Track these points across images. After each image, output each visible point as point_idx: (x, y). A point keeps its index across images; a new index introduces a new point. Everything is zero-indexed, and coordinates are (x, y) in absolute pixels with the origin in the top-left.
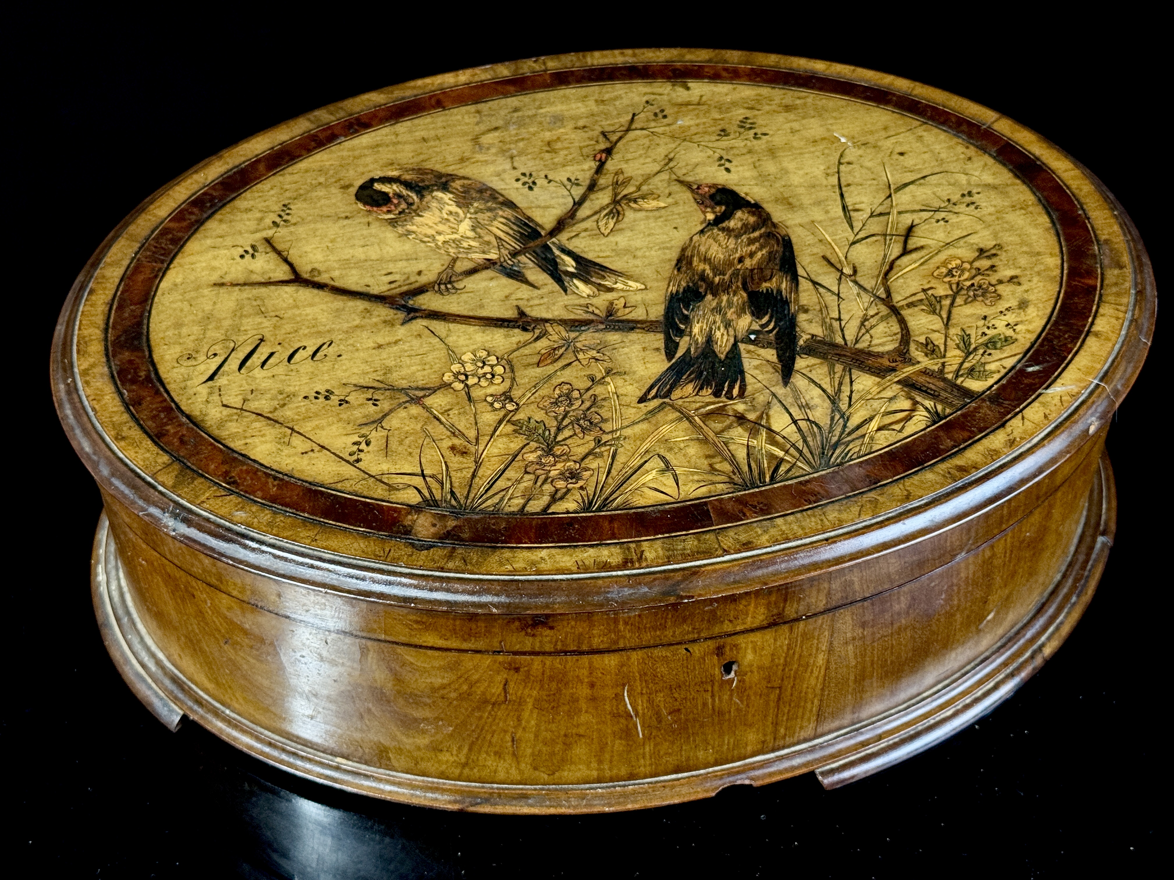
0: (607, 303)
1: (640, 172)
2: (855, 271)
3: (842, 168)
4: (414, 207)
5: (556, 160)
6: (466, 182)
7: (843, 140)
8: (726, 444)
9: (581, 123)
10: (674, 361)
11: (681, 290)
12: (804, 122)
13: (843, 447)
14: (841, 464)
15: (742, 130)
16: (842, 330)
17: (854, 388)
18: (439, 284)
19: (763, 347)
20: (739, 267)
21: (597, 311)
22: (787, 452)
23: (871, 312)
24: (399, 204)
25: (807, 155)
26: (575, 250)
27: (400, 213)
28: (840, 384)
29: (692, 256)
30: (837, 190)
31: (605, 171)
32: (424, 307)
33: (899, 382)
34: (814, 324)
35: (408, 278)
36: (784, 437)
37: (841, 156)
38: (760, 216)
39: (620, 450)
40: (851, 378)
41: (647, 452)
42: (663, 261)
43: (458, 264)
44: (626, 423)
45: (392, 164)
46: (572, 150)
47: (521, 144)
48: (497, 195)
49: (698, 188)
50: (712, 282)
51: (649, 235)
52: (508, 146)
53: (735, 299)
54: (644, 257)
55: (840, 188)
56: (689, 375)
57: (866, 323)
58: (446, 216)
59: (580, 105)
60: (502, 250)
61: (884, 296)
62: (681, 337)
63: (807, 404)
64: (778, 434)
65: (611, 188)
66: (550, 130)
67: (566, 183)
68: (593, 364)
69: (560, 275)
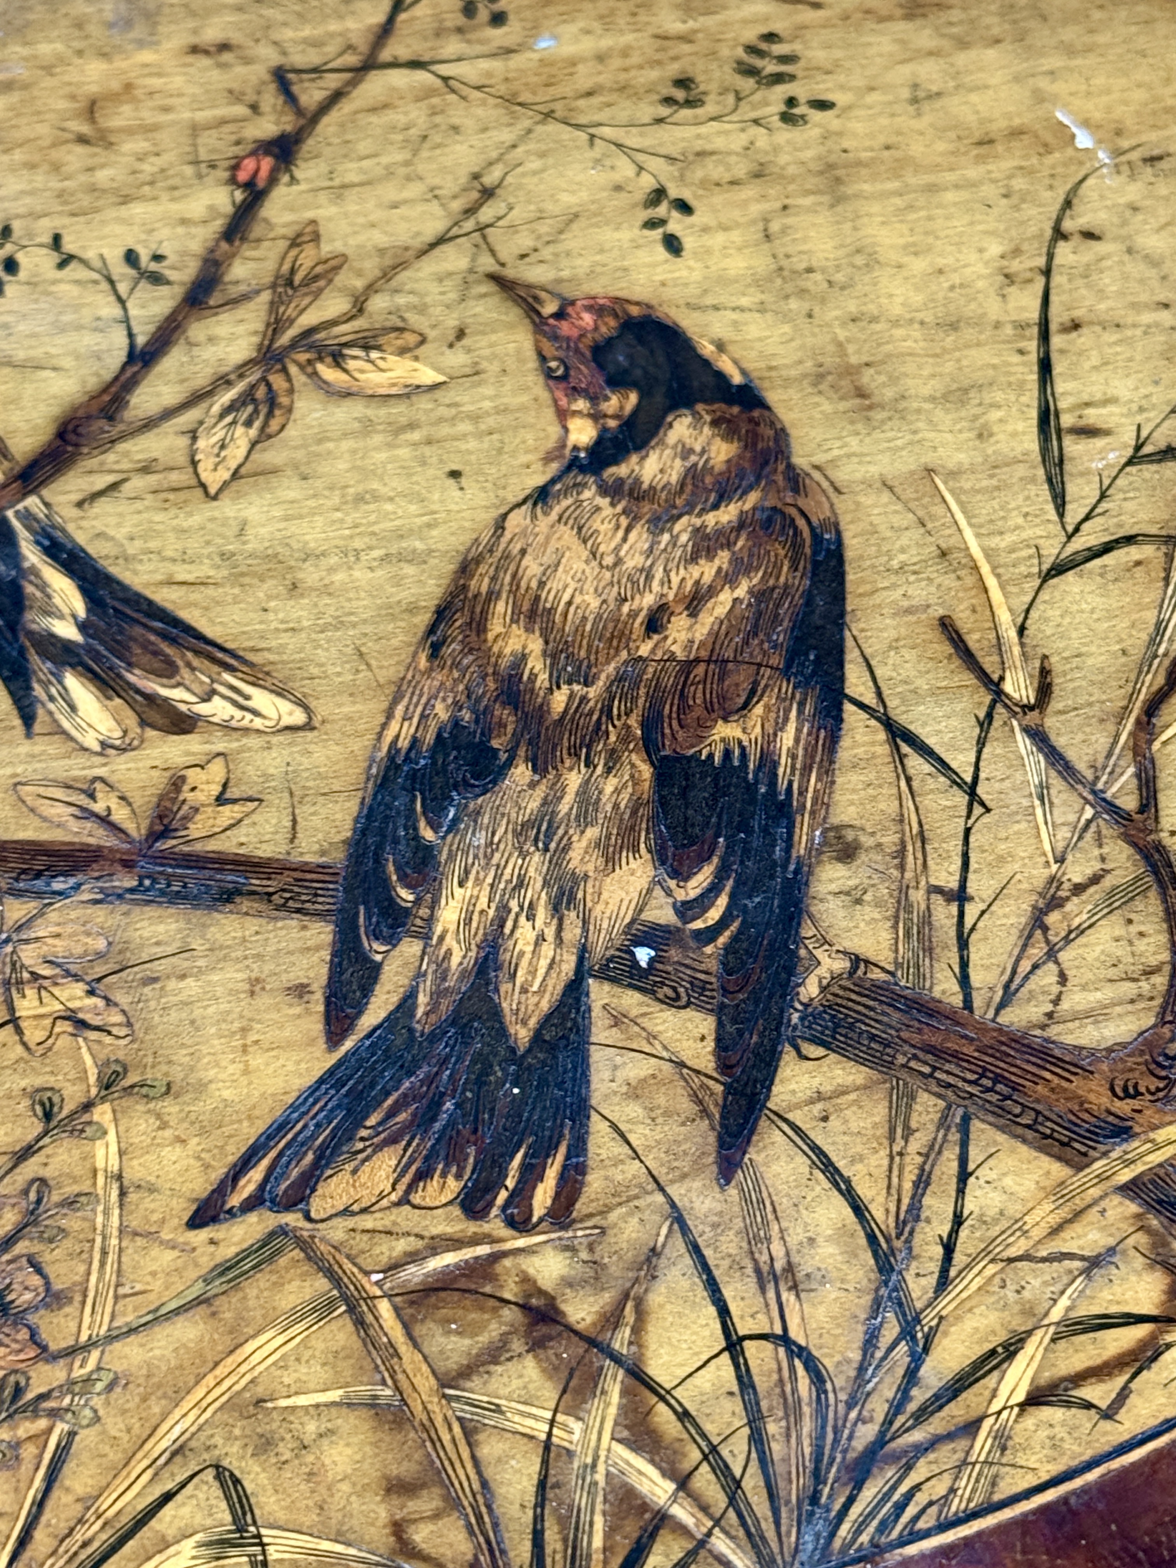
0: (159, 781)
1: (379, 238)
2: (1045, 690)
3: (1064, 252)
5: (102, 176)
7: (1083, 140)
8: (470, 1432)
9: (212, 34)
10: (348, 1044)
11: (430, 737)
12: (962, 59)
13: (890, 1472)
14: (876, 1551)
15: (748, 84)
16: (963, 943)
17: (970, 1205)
19: (673, 1002)
20: (644, 650)
21: (120, 815)
22: (683, 1483)
23: (1077, 872)
25: (950, 196)
26: (95, 549)
28: (923, 1182)
29: (492, 596)
30: (1032, 346)
31: (257, 231)
33: (1130, 1189)
34: (869, 912)
36: (684, 1416)
37: (1068, 204)
38: (750, 441)
39: (86, 1438)
40: (963, 1160)
41: (179, 1451)
42: (389, 613)
44: (129, 1318)
46: (165, 138)
49: (560, 315)
50: (543, 710)
51: (360, 499)
53: (609, 785)
54: (326, 590)
55: (1045, 336)
56: (392, 1113)
57: (1052, 918)
61: (1129, 803)
62: (392, 941)
63: (790, 1268)
64: (663, 1395)
65: (266, 296)
66: (104, 55)
67: (120, 269)
68: (64, 1042)
69: (22, 651)
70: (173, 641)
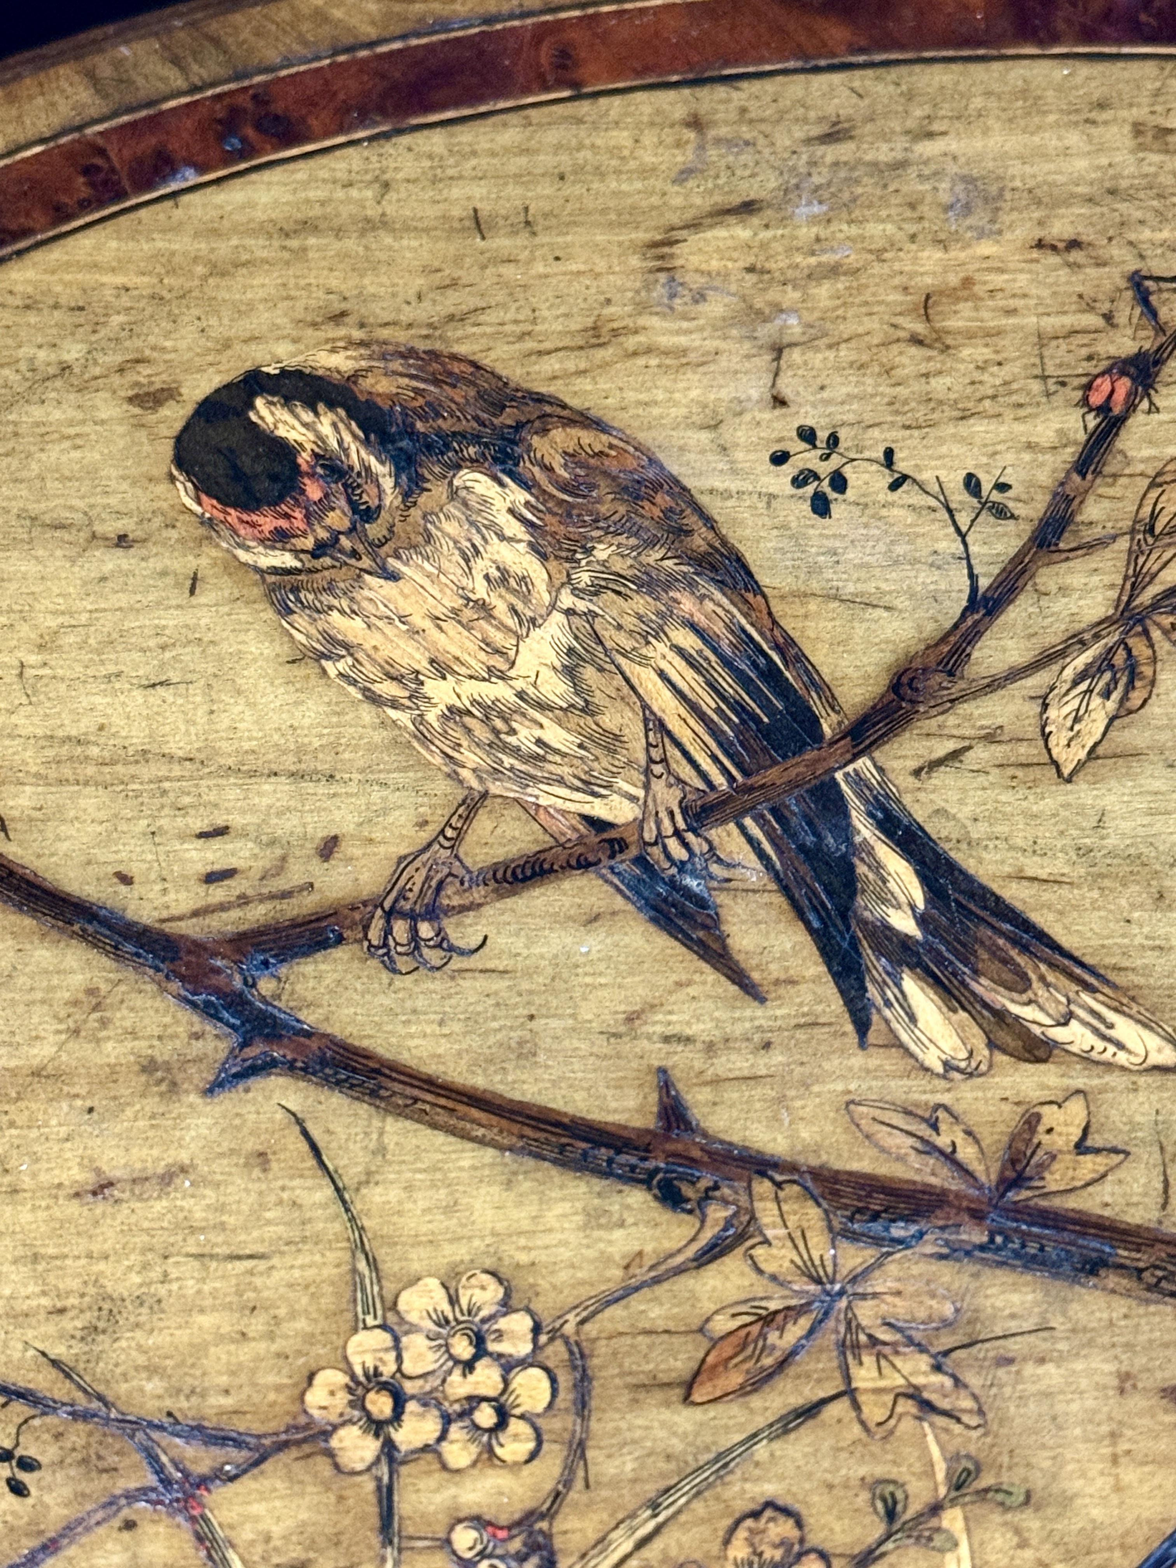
0: (1011, 1116)
4: (375, 530)
5: (938, 385)
6: (587, 437)
9: (1061, 228)
18: (390, 915)
21: (967, 1153)
24: (325, 504)
26: (934, 829)
27: (320, 549)
31: (1113, 465)
32: (310, 1018)
35: (281, 866)
43: (482, 824)
45: (339, 317)
46: (1009, 346)
47: (823, 292)
48: (692, 520)
52: (774, 294)
58: (481, 590)
59: (1074, 138)
60: (658, 786)
65: (1123, 544)
66: (942, 244)
67: (959, 497)
68: (907, 1425)
69: (854, 944)
70: (1025, 949)
